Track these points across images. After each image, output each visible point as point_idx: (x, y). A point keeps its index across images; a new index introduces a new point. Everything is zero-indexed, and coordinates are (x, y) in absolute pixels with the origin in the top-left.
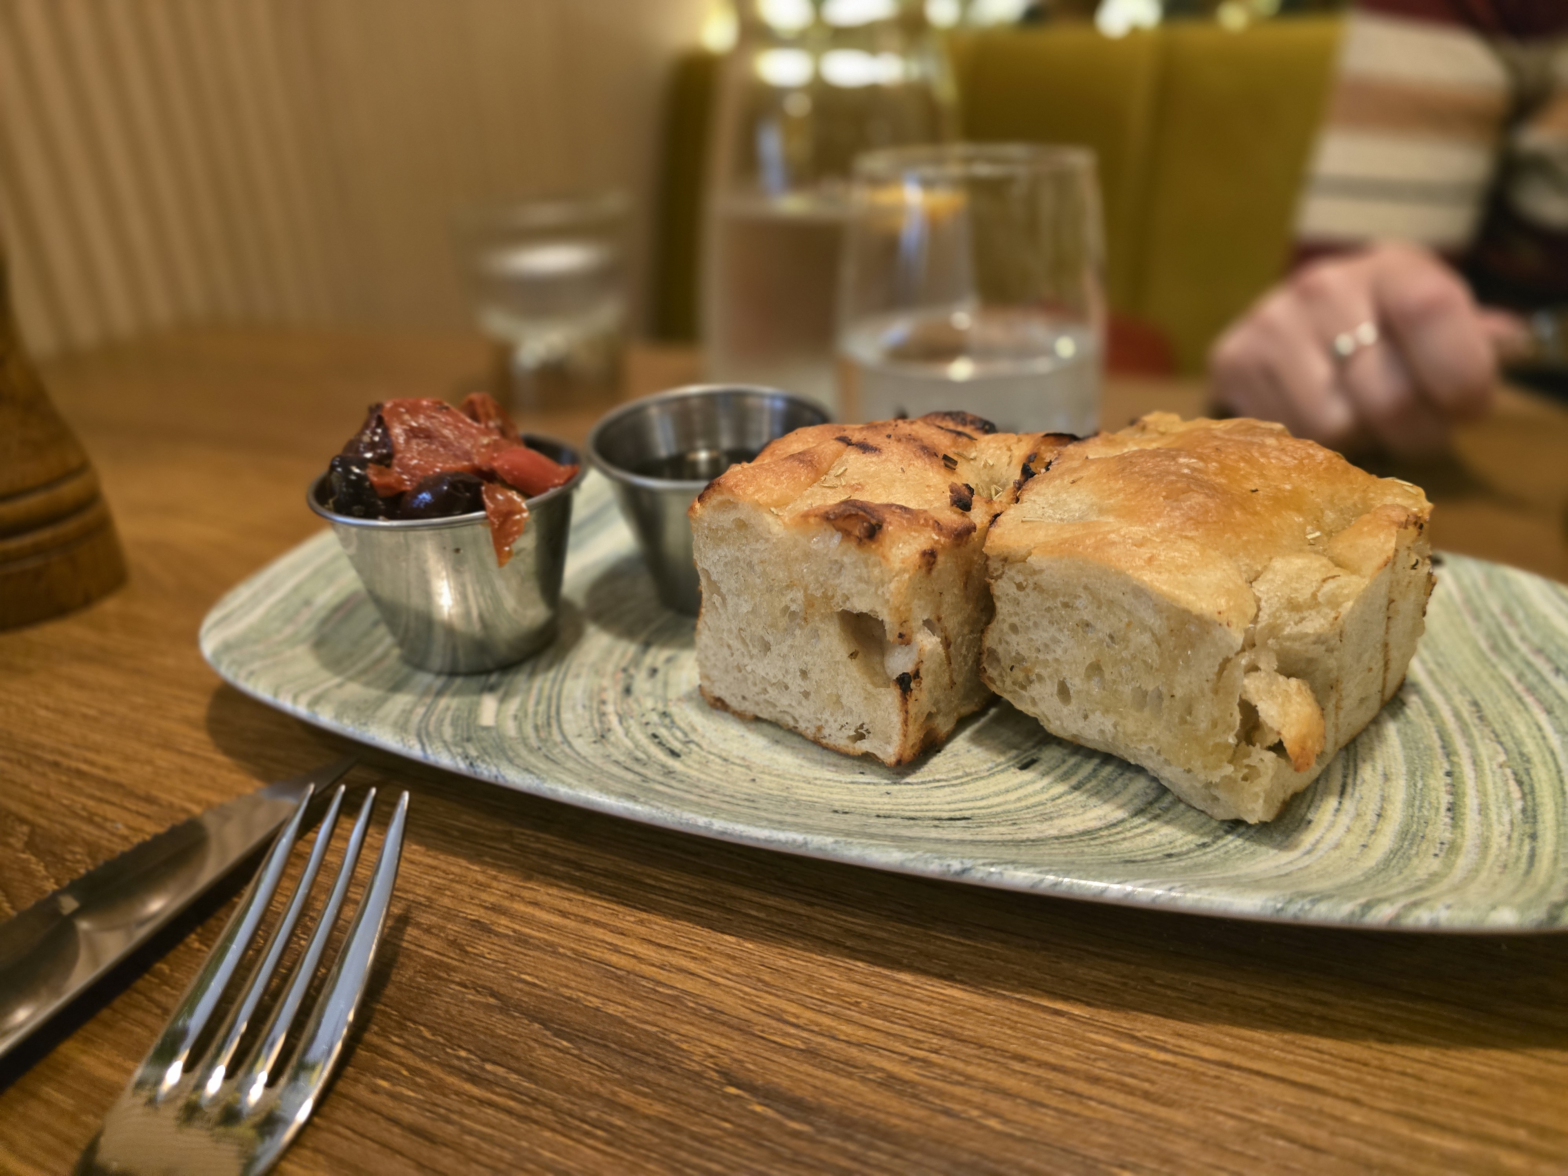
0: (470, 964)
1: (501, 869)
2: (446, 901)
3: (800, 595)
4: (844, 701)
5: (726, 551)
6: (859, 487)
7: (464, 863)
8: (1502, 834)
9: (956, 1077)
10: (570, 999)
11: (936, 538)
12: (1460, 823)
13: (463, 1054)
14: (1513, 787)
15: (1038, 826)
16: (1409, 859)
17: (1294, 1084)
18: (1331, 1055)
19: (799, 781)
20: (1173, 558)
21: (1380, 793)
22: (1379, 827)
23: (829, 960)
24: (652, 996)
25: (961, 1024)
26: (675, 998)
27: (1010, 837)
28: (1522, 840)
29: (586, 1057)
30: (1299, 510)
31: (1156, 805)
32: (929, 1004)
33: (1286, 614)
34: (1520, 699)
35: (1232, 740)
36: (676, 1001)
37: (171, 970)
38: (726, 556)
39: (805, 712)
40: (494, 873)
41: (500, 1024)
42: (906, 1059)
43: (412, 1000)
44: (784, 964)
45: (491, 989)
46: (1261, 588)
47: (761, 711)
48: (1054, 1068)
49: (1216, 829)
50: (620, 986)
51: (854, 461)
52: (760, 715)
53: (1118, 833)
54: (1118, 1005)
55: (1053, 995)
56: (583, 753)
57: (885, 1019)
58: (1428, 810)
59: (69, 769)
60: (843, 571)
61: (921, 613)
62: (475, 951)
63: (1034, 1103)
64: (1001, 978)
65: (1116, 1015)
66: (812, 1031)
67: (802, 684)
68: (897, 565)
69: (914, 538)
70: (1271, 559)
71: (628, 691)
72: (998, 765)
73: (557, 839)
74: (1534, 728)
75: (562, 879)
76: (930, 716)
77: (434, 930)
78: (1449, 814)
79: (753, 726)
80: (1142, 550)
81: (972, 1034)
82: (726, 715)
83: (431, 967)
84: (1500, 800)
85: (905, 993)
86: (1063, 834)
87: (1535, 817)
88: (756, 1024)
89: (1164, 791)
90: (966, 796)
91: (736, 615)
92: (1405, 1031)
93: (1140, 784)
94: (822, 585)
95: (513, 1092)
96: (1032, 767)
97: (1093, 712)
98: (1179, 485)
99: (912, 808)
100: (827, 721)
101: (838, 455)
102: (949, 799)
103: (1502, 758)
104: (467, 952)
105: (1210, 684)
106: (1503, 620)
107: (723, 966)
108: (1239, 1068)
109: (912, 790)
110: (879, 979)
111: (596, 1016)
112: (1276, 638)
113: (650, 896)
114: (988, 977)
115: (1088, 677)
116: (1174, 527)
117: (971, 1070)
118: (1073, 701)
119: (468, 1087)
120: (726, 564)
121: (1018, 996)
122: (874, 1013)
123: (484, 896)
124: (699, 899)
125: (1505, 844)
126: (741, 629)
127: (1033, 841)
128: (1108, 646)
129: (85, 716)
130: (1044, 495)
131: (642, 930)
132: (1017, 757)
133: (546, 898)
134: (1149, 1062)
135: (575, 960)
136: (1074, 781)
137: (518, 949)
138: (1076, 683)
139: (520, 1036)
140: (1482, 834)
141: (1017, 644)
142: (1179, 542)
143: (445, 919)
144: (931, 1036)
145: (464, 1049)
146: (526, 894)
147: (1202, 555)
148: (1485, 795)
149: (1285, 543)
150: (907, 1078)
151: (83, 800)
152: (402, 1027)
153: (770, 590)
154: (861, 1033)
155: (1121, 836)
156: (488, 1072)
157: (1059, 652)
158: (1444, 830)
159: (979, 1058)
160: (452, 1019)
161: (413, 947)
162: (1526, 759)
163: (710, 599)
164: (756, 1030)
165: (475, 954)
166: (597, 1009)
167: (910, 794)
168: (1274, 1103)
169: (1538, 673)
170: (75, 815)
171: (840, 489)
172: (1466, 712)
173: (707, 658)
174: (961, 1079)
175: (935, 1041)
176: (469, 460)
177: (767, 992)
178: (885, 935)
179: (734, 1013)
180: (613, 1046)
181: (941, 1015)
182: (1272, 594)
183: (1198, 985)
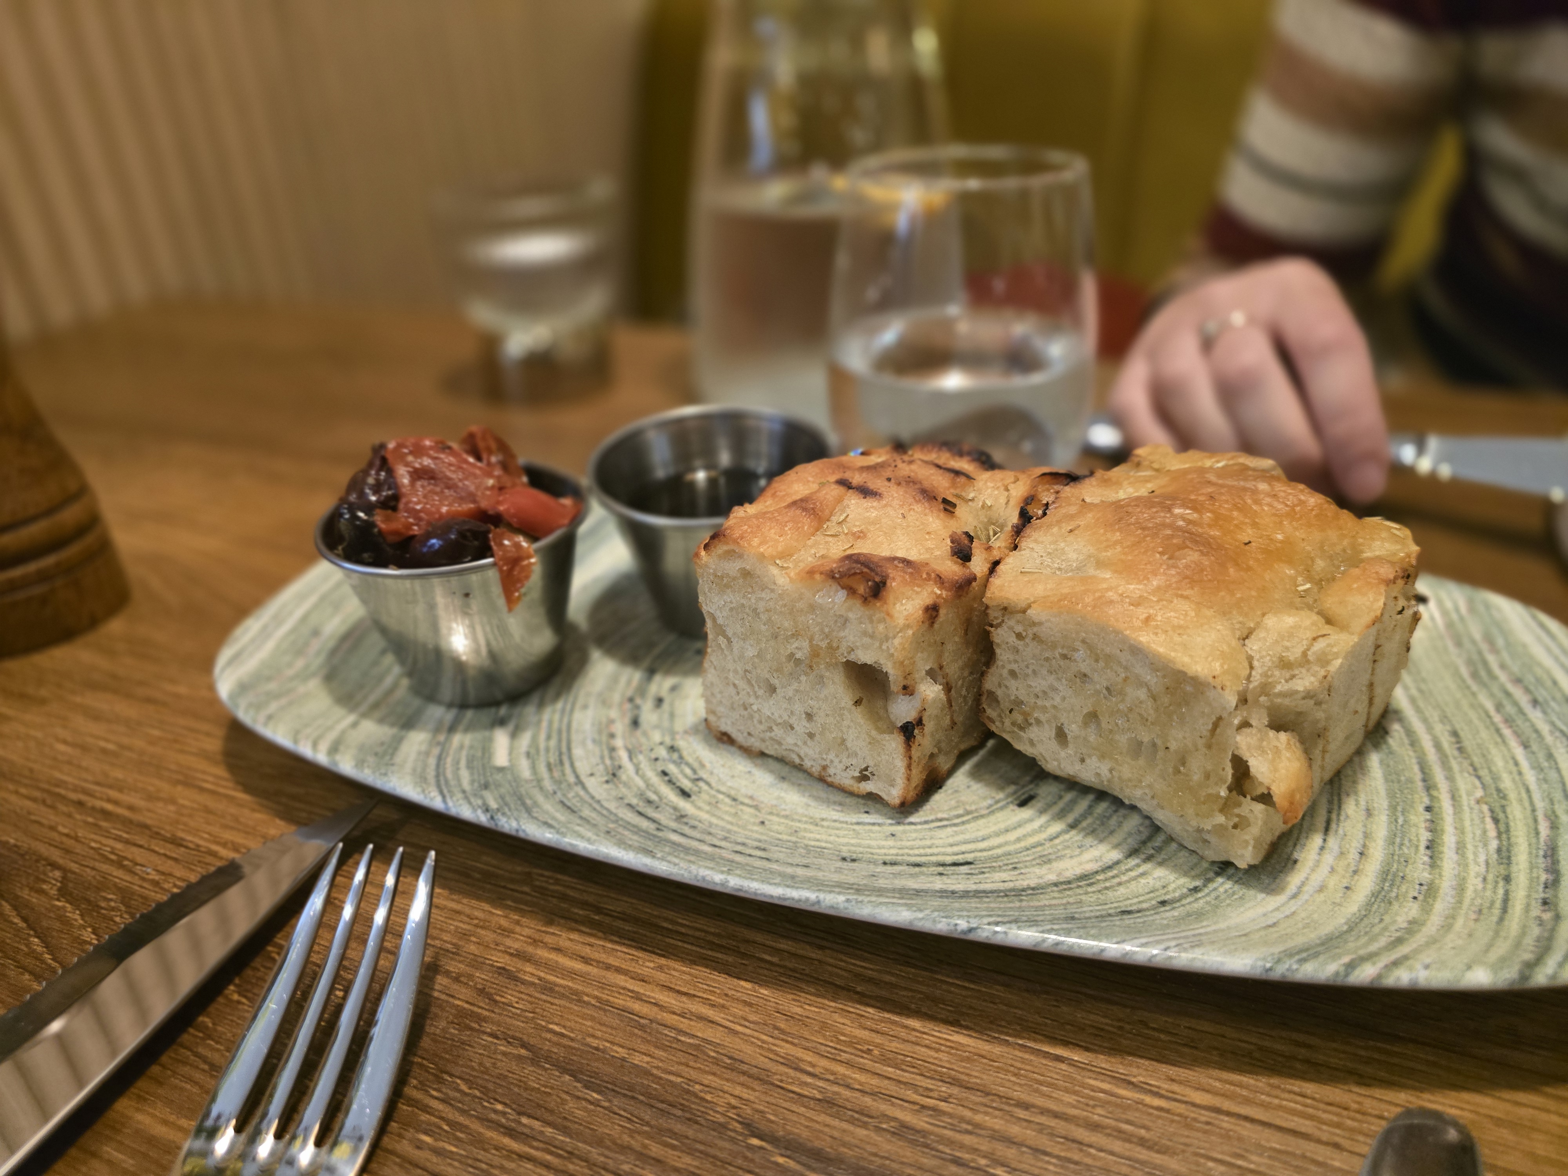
0: (500, 1014)
1: (523, 913)
2: (473, 948)
3: (806, 644)
4: (849, 745)
5: (732, 598)
6: (860, 535)
7: (486, 907)
8: (1477, 875)
9: (965, 1126)
10: (597, 1049)
11: (939, 592)
12: (1439, 862)
13: (499, 1107)
14: (1490, 825)
15: (1037, 870)
16: (1390, 903)
17: (1280, 1129)
18: (1314, 1099)
19: (806, 822)
20: (1168, 618)
21: (1363, 829)
22: (1361, 867)
23: (841, 1006)
24: (674, 1045)
25: (967, 1071)
26: (697, 1047)
27: (1010, 885)
28: (1497, 882)
29: (616, 1109)
30: (1290, 562)
31: (1149, 845)
32: (937, 1051)
33: (1277, 673)
34: (1498, 731)
35: (1223, 793)
36: (697, 1051)
37: (214, 1024)
38: (731, 602)
39: (811, 752)
40: (516, 917)
41: (534, 1076)
42: (917, 1107)
43: (447, 1053)
44: (799, 1010)
45: (520, 1040)
46: (1254, 646)
47: (767, 748)
48: (1056, 1115)
49: (1207, 870)
50: (645, 1036)
51: (855, 505)
52: (767, 752)
53: (1113, 877)
54: (1116, 1049)
55: (1053, 1040)
56: (598, 797)
57: (896, 1067)
58: (1408, 848)
59: (93, 808)
60: (848, 624)
61: (924, 664)
62: (503, 1000)
63: (1037, 1151)
64: (1003, 1023)
65: (1113, 1060)
66: (828, 1080)
67: (808, 725)
68: (901, 622)
69: (917, 593)
70: (1264, 615)
71: (635, 723)
72: (997, 802)
73: (575, 881)
74: (1511, 762)
75: (582, 923)
76: (932, 756)
77: (462, 979)
78: (1428, 852)
79: (759, 761)
80: (1140, 610)
81: (978, 1081)
82: (733, 749)
83: (463, 1018)
84: (1477, 839)
85: (914, 1039)
86: (1062, 880)
87: (1509, 858)
88: (775, 1074)
89: (1156, 829)
90: (967, 836)
91: (741, 657)
92: (1382, 1074)
93: (1133, 822)
94: (827, 636)
95: (550, 1146)
96: (1030, 804)
97: (1090, 756)
98: (1175, 541)
99: (917, 852)
100: (832, 761)
101: (839, 500)
102: (951, 840)
103: (1479, 793)
104: (496, 1002)
105: (1204, 741)
106: (1484, 647)
107: (741, 1013)
108: (1228, 1114)
109: (916, 831)
110: (889, 1025)
111: (622, 1066)
112: (1268, 695)
113: (668, 940)
114: (991, 1022)
115: (1086, 723)
116: (1170, 586)
117: (978, 1118)
118: (1071, 745)
119: (507, 1141)
120: (731, 609)
121: (1020, 1042)
122: (885, 1060)
123: (508, 942)
124: (714, 943)
125: (1480, 886)
126: (746, 671)
127: (1033, 889)
128: (1105, 698)
129: (104, 751)
130: (1042, 542)
131: (661, 977)
132: (1015, 793)
133: (568, 944)
134: (1145, 1109)
135: (600, 1008)
136: (1070, 818)
137: (544, 997)
138: (1073, 729)
139: (552, 1088)
140: (1459, 874)
141: (1016, 689)
142: (1175, 601)
143: (473, 966)
144: (940, 1084)
145: (500, 1102)
146: (548, 939)
147: (1197, 615)
148: (1463, 833)
149: (1277, 596)
150: (918, 1128)
151: (111, 842)
152: (440, 1080)
153: (775, 637)
154: (875, 1081)
155: (1117, 880)
156: (525, 1125)
157: (1057, 700)
158: (1424, 869)
159: (986, 1106)
160: (486, 1072)
161: (443, 997)
162: (1502, 795)
163: (715, 640)
164: (775, 1079)
165: (503, 1003)
166: (623, 1059)
167: (914, 835)
168: (1261, 1149)
169: (1516, 704)
170: (106, 859)
171: (842, 537)
172: (1446, 742)
173: (713, 694)
174: (969, 1127)
175: (944, 1089)
176: (474, 501)
177: (783, 1040)
178: (893, 979)
179: (754, 1063)
180: (641, 1098)
181: (948, 1062)
182: (1264, 653)
183: (1189, 1028)
